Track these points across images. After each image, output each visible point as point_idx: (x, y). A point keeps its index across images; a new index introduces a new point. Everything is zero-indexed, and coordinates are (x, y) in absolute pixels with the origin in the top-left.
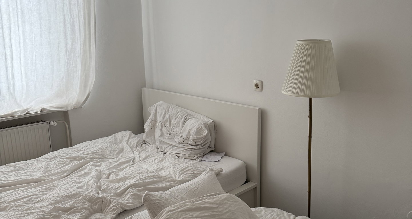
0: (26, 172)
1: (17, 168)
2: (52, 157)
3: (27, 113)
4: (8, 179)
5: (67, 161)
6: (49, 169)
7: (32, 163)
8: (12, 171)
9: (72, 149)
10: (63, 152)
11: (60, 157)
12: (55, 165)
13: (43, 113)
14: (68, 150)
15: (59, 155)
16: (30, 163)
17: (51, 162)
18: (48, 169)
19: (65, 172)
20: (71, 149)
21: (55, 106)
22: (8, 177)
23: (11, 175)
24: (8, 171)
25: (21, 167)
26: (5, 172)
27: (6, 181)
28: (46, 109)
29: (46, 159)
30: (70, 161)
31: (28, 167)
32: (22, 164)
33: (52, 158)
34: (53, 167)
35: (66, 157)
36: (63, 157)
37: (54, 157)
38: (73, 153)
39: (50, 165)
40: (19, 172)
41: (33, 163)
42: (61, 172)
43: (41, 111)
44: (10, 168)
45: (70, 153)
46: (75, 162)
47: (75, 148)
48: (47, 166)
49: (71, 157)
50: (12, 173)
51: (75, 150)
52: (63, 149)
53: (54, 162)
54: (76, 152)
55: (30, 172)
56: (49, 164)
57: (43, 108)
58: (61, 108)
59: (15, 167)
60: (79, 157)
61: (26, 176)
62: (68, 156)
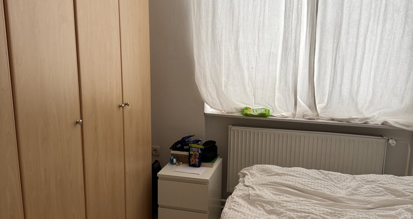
0: (332, 185)
1: (327, 177)
2: (370, 180)
3: (365, 123)
4: (309, 186)
5: (382, 192)
6: (358, 192)
7: (345, 178)
8: (318, 179)
9: (399, 179)
10: (386, 180)
11: (379, 184)
12: (366, 190)
13: (384, 127)
14: (393, 179)
15: (379, 181)
16: (344, 177)
17: (365, 185)
18: (356, 192)
19: (370, 203)
20: (397, 178)
21: (401, 123)
22: (310, 183)
23: (315, 182)
24: (315, 177)
25: (331, 178)
26: (311, 177)
27: (306, 186)
28: (389, 123)
29: (363, 179)
30: (386, 192)
31: (338, 181)
32: (335, 175)
33: (369, 182)
34: (363, 192)
35: (386, 186)
36: (381, 185)
37: (372, 181)
38: (396, 185)
39: (362, 188)
40: (325, 182)
41: (347, 178)
42: (366, 201)
43: (383, 124)
44: (320, 175)
45: (393, 184)
46: (391, 196)
47: (403, 180)
48: (358, 188)
49: (390, 188)
50: (317, 181)
51: (401, 182)
52: (389, 176)
53: (369, 186)
54: (402, 184)
55: (337, 187)
56: (362, 186)
57: (386, 122)
58: (408, 126)
59: (326, 176)
60: (401, 192)
61: (328, 190)
62: (388, 185)
